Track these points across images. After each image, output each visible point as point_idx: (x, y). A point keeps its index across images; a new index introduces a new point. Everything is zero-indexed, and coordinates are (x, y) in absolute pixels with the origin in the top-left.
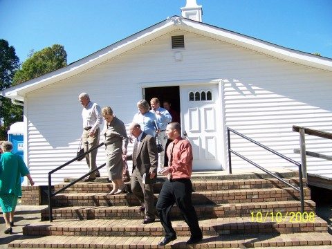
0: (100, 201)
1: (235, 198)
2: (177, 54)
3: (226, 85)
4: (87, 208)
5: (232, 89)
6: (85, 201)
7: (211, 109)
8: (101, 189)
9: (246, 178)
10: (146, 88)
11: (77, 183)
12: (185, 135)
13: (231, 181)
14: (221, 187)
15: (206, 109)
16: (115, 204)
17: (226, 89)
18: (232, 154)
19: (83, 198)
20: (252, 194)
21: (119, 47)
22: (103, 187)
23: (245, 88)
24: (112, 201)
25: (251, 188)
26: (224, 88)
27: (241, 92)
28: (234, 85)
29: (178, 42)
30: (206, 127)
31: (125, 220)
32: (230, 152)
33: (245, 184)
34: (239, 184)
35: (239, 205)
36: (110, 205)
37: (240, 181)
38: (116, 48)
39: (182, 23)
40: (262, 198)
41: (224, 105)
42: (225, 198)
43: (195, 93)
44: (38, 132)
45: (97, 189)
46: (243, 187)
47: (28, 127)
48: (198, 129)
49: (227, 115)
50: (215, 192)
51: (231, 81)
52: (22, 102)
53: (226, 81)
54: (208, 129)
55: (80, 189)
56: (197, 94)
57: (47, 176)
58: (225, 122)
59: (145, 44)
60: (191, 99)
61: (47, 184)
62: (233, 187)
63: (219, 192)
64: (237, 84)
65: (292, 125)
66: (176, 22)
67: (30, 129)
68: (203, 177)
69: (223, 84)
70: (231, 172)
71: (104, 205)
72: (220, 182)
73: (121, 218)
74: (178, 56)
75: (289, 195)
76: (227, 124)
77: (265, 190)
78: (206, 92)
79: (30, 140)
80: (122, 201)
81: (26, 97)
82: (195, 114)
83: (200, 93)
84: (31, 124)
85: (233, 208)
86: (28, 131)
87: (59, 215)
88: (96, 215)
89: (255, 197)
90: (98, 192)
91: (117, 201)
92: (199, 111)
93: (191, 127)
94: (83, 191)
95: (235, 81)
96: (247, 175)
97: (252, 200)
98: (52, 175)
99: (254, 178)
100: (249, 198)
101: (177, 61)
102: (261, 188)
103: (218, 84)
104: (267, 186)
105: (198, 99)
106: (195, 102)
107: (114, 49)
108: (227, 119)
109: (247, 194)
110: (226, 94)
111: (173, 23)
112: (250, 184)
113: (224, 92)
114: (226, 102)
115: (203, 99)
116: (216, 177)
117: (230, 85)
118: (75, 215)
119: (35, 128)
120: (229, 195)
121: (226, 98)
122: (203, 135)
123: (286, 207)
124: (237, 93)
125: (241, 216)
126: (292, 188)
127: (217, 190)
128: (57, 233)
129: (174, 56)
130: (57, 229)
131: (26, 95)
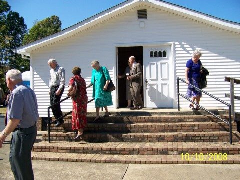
1: (182, 128)
2: (141, 23)
3: (177, 46)
5: (182, 49)
7: (166, 64)
9: (190, 115)
10: (119, 48)
11: (68, 116)
12: (147, 82)
13: (179, 116)
14: (172, 120)
15: (162, 64)
17: (177, 50)
18: (180, 97)
20: (194, 126)
21: (99, 18)
23: (191, 49)
24: (93, 129)
25: (193, 122)
26: (175, 48)
27: (188, 51)
28: (183, 47)
29: (142, 14)
30: (162, 77)
32: (179, 95)
33: (189, 119)
34: (185, 119)
35: (184, 134)
37: (186, 116)
40: (202, 129)
41: (175, 61)
42: (175, 129)
43: (154, 52)
44: (40, 79)
46: (188, 120)
47: (34, 75)
48: (156, 78)
49: (177, 68)
50: (168, 124)
51: (181, 44)
52: (29, 57)
53: (177, 43)
54: (163, 78)
55: (70, 120)
56: (156, 52)
57: (47, 110)
58: (175, 73)
59: (118, 16)
60: (152, 56)
61: (47, 116)
62: (181, 120)
63: (170, 124)
64: (186, 46)
65: (224, 77)
67: (35, 76)
68: (159, 113)
69: (175, 45)
70: (179, 110)
72: (171, 117)
74: (142, 25)
75: (221, 127)
76: (177, 75)
77: (203, 123)
78: (162, 51)
79: (35, 85)
81: (32, 54)
82: (154, 67)
83: (158, 52)
84: (36, 73)
85: (180, 136)
86: (34, 78)
87: (55, 138)
89: (196, 128)
92: (157, 65)
93: (151, 77)
95: (183, 43)
96: (191, 112)
97: (194, 131)
98: (50, 110)
100: (192, 128)
101: (141, 28)
102: (201, 122)
103: (171, 46)
104: (205, 120)
105: (156, 56)
106: (154, 58)
107: (96, 19)
108: (177, 71)
109: (190, 126)
110: (177, 53)
112: (193, 118)
113: (175, 52)
114: (177, 59)
115: (160, 56)
116: (168, 113)
117: (180, 46)
118: (66, 138)
119: (38, 76)
120: (177, 126)
121: (177, 56)
122: (160, 83)
123: (218, 136)
124: (185, 52)
125: (186, 142)
126: (224, 122)
127: (170, 122)
128: (54, 151)
129: (140, 25)
130: (54, 148)
131: (32, 52)
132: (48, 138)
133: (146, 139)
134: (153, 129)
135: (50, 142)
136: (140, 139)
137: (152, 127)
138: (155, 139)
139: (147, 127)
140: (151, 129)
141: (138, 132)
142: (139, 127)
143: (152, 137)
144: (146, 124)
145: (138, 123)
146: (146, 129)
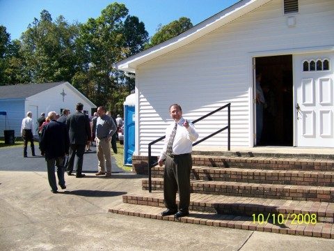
0: (200, 175)
2: (290, 19)
7: (327, 80)
8: (202, 163)
12: (298, 108)
15: (321, 81)
16: (215, 179)
22: (205, 160)
24: (212, 176)
29: (291, 5)
30: (321, 100)
31: (222, 196)
36: (210, 179)
43: (309, 62)
44: (148, 103)
45: (199, 162)
47: (139, 99)
48: (312, 102)
52: (133, 74)
54: (323, 102)
56: (312, 63)
59: (255, 10)
60: (306, 69)
67: (141, 100)
71: (204, 179)
73: (219, 193)
78: (323, 61)
79: (141, 111)
80: (221, 176)
81: (137, 69)
82: (309, 87)
83: (316, 61)
84: (142, 96)
86: (139, 102)
87: (158, 186)
88: (194, 189)
90: (199, 165)
91: (217, 176)
92: (314, 83)
93: (304, 100)
98: (152, 146)
101: (290, 27)
105: (312, 69)
106: (309, 73)
107: (221, 18)
115: (319, 68)
119: (145, 100)
122: (318, 109)
128: (153, 204)
129: (287, 22)
130: (153, 200)
131: (138, 67)
132: (148, 185)
133: (287, 194)
134: (299, 179)
135: (150, 192)
136: (278, 194)
137: (298, 176)
138: (301, 195)
139: (291, 176)
140: (296, 179)
141: (277, 182)
142: (278, 175)
143: (295, 192)
144: (290, 172)
145: (278, 169)
146: (288, 179)
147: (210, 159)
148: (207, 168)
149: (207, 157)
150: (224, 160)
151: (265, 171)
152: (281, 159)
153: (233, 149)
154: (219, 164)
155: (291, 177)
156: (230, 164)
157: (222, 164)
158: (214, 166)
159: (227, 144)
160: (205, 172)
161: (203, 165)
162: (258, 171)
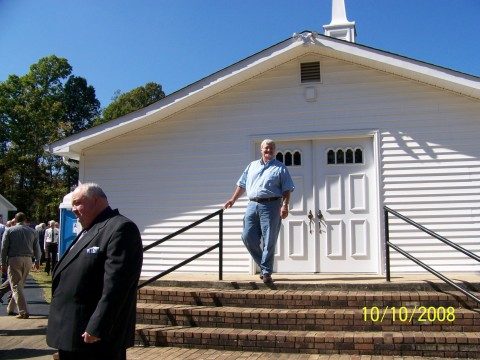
0: (178, 318)
1: (393, 322)
2: (309, 91)
3: (385, 139)
4: (156, 328)
5: (396, 145)
6: (156, 317)
7: (361, 176)
8: (181, 299)
9: (413, 290)
11: (145, 288)
12: (320, 217)
13: (388, 294)
14: (371, 302)
15: (353, 178)
16: (201, 325)
17: (385, 146)
18: (391, 249)
19: (151, 312)
22: (184, 295)
23: (416, 144)
24: (196, 319)
26: (381, 143)
27: (409, 150)
28: (398, 140)
29: (310, 71)
30: (353, 205)
31: (213, 351)
32: (387, 247)
33: (410, 299)
34: (401, 300)
35: (398, 335)
36: (193, 325)
37: (403, 294)
38: (215, 82)
39: (316, 42)
40: (439, 325)
41: (381, 170)
43: (336, 151)
45: (175, 298)
46: (407, 303)
48: (339, 208)
49: (386, 186)
50: (360, 311)
51: (394, 134)
52: (77, 162)
53: (385, 132)
54: (356, 208)
55: (150, 297)
56: (340, 152)
58: (382, 198)
59: (260, 75)
60: (330, 161)
62: (391, 303)
63: (366, 311)
64: (405, 138)
66: (307, 41)
68: (343, 285)
69: (381, 137)
70: (388, 279)
71: (184, 324)
72: (370, 294)
73: (207, 346)
74: (310, 93)
76: (387, 200)
78: (354, 150)
80: (210, 319)
81: (83, 155)
82: (336, 188)
83: (345, 151)
85: (389, 340)
88: (169, 340)
90: (176, 303)
91: (204, 319)
92: (342, 181)
93: (329, 206)
94: (154, 300)
96: (416, 285)
97: (421, 328)
99: (427, 290)
100: (416, 322)
101: (309, 101)
103: (372, 138)
104: (448, 304)
105: (340, 161)
106: (336, 166)
107: (212, 83)
108: (387, 193)
110: (385, 153)
111: (302, 42)
112: (419, 299)
113: (381, 150)
114: (386, 166)
115: (349, 161)
116: (363, 286)
117: (393, 139)
121: (385, 159)
122: (349, 218)
124: (402, 152)
125: (401, 355)
129: (304, 94)
131: (85, 151)
133: (310, 346)
134: (326, 322)
136: (298, 347)
137: (325, 317)
138: (331, 346)
140: (323, 322)
141: (294, 327)
142: (297, 317)
143: (323, 341)
144: (313, 311)
145: (295, 307)
146: (311, 322)
147: (193, 294)
148: (189, 307)
149: (188, 290)
150: (213, 296)
151: (275, 311)
152: (299, 293)
153: (228, 278)
154: (207, 300)
155: (316, 318)
156: (223, 301)
157: (211, 300)
158: (199, 303)
159: (218, 269)
160: (186, 313)
161: (182, 303)
162: (266, 311)
